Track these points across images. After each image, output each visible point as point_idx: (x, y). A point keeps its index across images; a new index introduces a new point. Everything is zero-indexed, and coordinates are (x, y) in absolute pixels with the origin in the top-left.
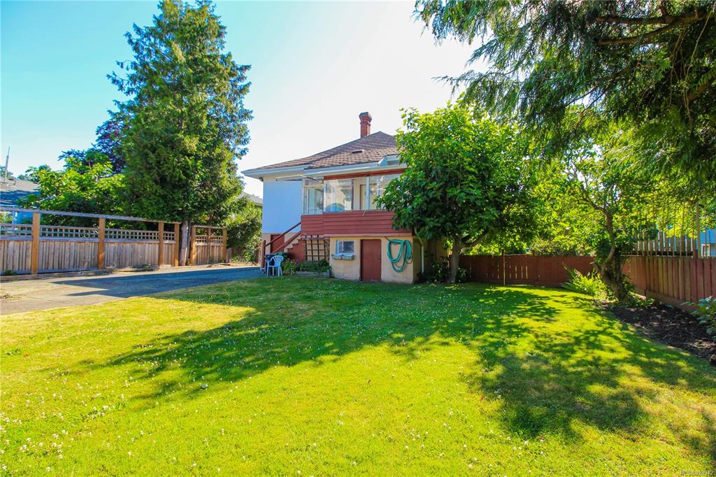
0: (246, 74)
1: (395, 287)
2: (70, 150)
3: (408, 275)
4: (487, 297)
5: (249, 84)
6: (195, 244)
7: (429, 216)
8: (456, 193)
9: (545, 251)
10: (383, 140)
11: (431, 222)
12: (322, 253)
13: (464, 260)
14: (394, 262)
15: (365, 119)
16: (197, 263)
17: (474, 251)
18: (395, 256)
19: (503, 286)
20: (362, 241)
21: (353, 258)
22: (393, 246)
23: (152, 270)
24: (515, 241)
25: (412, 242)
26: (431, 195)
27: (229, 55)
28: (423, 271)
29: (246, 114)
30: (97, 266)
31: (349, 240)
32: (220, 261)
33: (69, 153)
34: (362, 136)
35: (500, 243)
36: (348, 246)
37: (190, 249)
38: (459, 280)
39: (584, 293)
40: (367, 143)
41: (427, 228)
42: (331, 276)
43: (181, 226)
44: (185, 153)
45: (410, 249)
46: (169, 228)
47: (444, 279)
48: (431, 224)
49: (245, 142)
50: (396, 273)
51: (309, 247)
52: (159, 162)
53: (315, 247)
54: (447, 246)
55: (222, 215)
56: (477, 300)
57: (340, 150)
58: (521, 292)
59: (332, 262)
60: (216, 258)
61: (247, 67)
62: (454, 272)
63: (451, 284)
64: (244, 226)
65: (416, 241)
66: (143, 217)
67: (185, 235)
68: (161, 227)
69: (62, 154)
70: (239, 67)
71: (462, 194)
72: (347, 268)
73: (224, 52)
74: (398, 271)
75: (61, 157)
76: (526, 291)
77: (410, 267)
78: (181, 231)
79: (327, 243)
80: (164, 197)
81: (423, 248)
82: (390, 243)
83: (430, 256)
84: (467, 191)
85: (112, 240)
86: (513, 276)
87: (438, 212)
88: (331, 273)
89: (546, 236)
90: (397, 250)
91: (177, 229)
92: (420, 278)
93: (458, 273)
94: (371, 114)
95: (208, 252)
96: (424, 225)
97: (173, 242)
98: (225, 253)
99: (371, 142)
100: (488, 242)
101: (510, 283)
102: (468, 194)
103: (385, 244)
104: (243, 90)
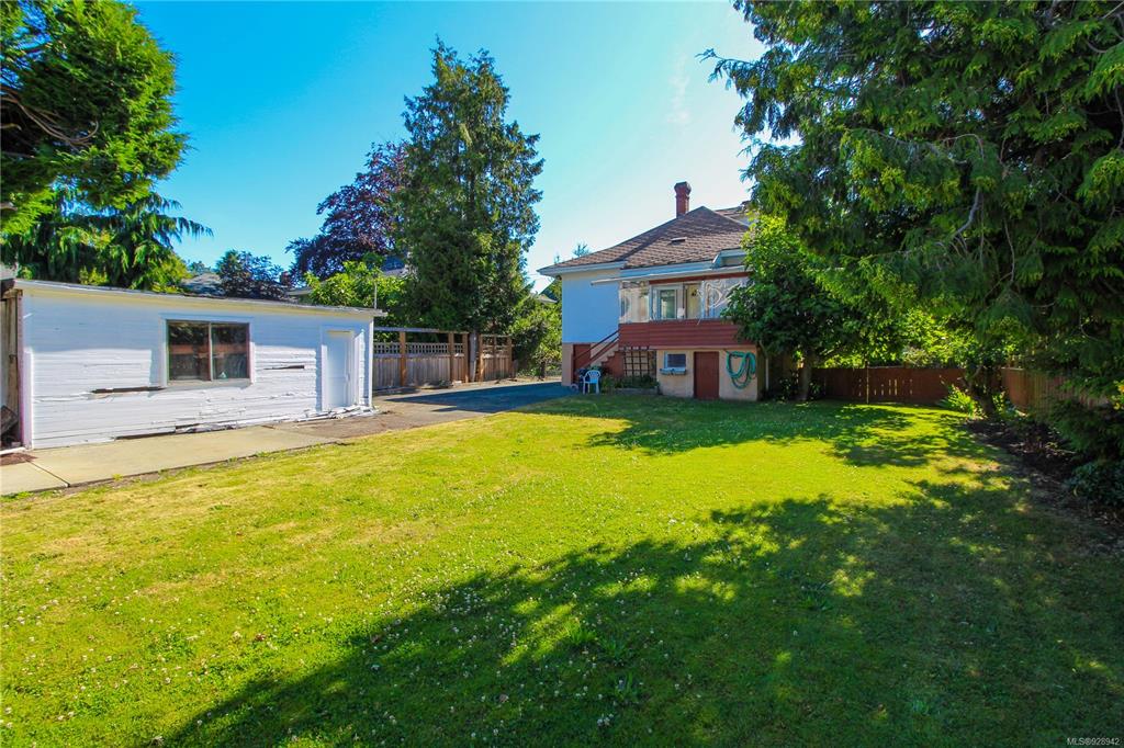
0: (537, 146)
1: (736, 405)
2: (298, 239)
3: (752, 391)
4: (844, 414)
5: (542, 161)
6: (483, 356)
7: (780, 329)
8: (811, 305)
9: (920, 363)
10: (709, 222)
11: (782, 336)
12: (645, 367)
13: (818, 375)
14: (734, 377)
15: (682, 191)
16: (486, 379)
17: (830, 363)
18: (736, 370)
19: (864, 402)
20: (695, 353)
21: (685, 373)
22: (733, 359)
23: (447, 388)
24: (881, 351)
25: (755, 353)
26: (783, 308)
27: (515, 125)
28: (767, 386)
29: (536, 197)
30: (401, 384)
31: (679, 352)
32: (506, 377)
33: (297, 243)
34: (678, 214)
35: (864, 352)
36: (678, 360)
37: (478, 362)
38: (811, 397)
39: (961, 411)
40: (687, 225)
41: (778, 342)
42: (660, 393)
43: (469, 336)
44: (479, 254)
45: (754, 362)
46: (458, 338)
47: (793, 397)
48: (783, 338)
49: (534, 230)
50: (737, 390)
51: (629, 361)
52: (450, 265)
53: (636, 360)
54: (797, 358)
55: (508, 321)
56: (833, 416)
57: (654, 237)
58: (884, 410)
59: (659, 378)
60: (502, 374)
61: (535, 138)
62: (806, 389)
63: (801, 402)
64: (531, 332)
65: (760, 353)
66: (436, 327)
67: (473, 347)
68: (451, 338)
69: (289, 244)
70: (526, 138)
71: (818, 307)
72: (678, 384)
73: (508, 121)
74: (740, 388)
75: (289, 248)
76: (890, 409)
77: (754, 383)
78: (469, 342)
79: (652, 356)
80: (455, 305)
81: (767, 361)
82: (730, 356)
83: (776, 371)
84: (824, 303)
85: (411, 355)
86: (879, 392)
87: (790, 324)
88: (659, 390)
89: (918, 345)
90: (738, 364)
91: (465, 339)
92: (765, 395)
93: (811, 389)
94: (691, 184)
95: (494, 366)
96: (776, 338)
97: (462, 355)
98: (511, 366)
99: (692, 224)
100: (848, 354)
101: (873, 401)
102: (824, 306)
103: (723, 357)
104: (537, 169)
